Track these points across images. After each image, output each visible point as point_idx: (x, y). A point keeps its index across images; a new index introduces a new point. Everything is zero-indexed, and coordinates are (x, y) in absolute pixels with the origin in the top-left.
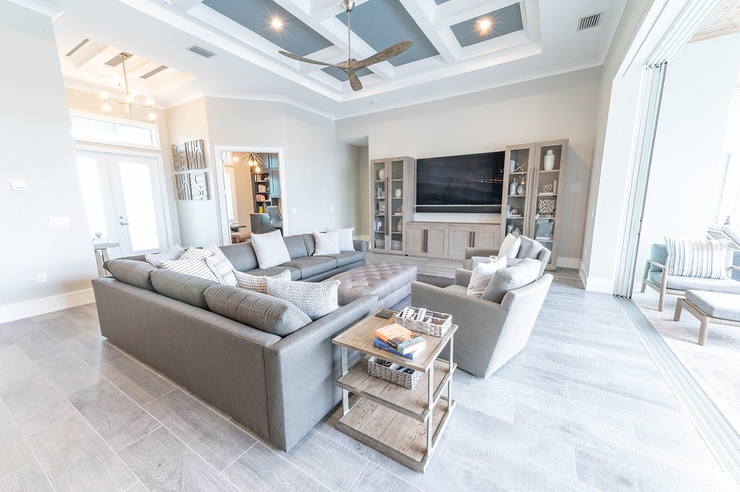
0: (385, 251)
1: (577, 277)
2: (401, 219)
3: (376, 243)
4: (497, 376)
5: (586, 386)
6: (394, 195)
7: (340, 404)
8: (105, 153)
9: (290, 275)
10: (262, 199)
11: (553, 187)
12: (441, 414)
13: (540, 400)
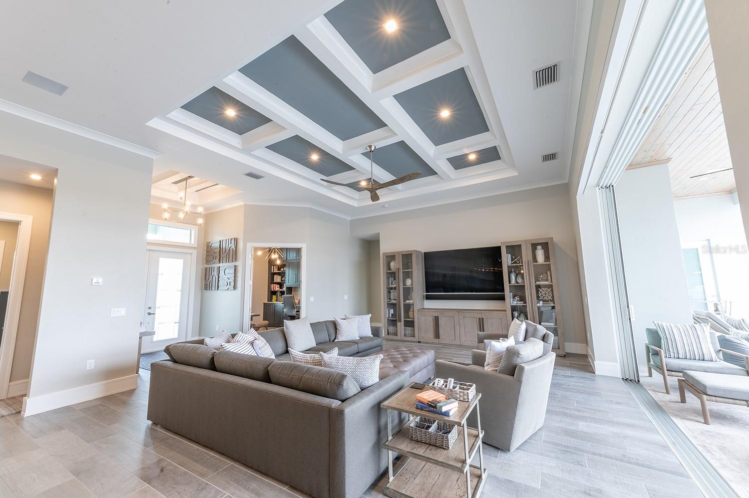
0: (398, 338)
1: (587, 362)
2: (412, 307)
3: (389, 330)
4: (521, 450)
5: (603, 458)
6: (404, 284)
7: (386, 472)
8: (150, 250)
9: (337, 352)
10: (277, 288)
11: (547, 277)
12: (476, 480)
13: (562, 470)
